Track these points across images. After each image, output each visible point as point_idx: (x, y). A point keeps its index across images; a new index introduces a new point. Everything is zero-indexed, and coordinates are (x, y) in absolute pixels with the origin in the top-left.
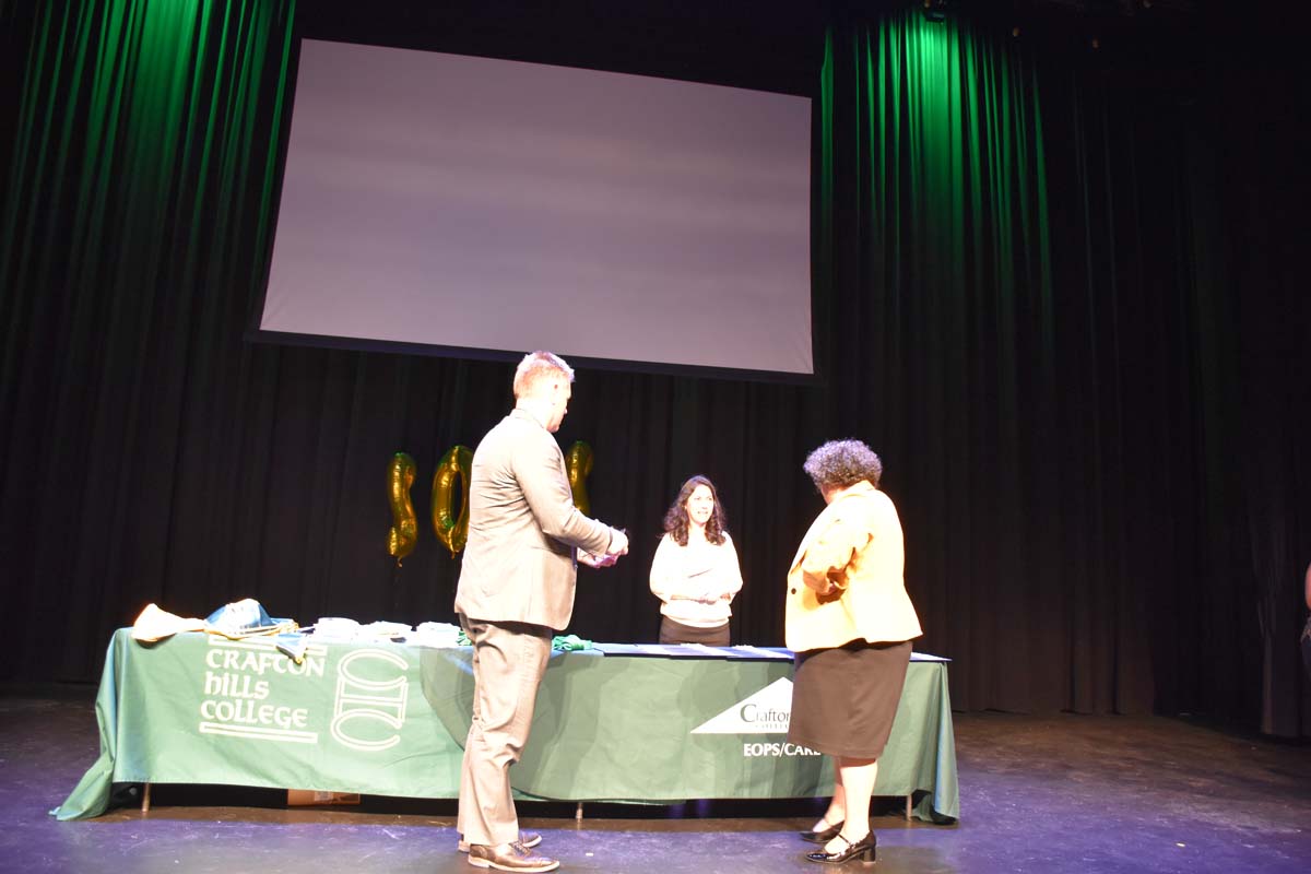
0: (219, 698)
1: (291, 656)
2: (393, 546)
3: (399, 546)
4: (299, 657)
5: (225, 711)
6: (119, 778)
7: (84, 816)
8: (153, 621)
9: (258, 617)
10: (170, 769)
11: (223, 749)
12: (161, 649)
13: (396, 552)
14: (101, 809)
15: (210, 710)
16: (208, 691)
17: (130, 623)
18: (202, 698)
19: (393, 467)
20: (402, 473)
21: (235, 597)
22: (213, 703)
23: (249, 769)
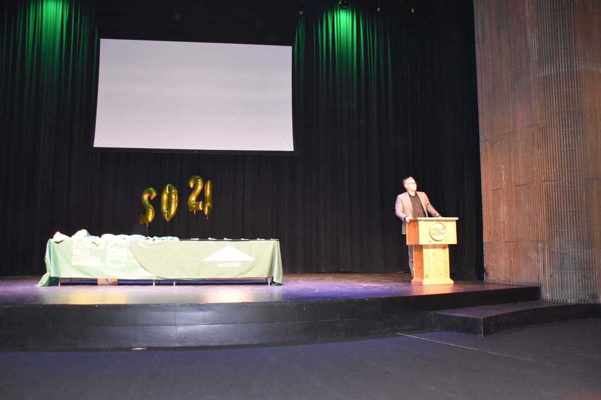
0: (76, 256)
1: (95, 244)
4: (97, 244)
5: (79, 259)
6: (52, 276)
7: (44, 286)
8: (58, 236)
9: (87, 234)
10: (65, 274)
11: (79, 269)
12: (61, 243)
14: (48, 284)
15: (75, 259)
16: (74, 254)
17: (52, 238)
18: (72, 256)
21: (80, 229)
22: (75, 257)
23: (86, 273)
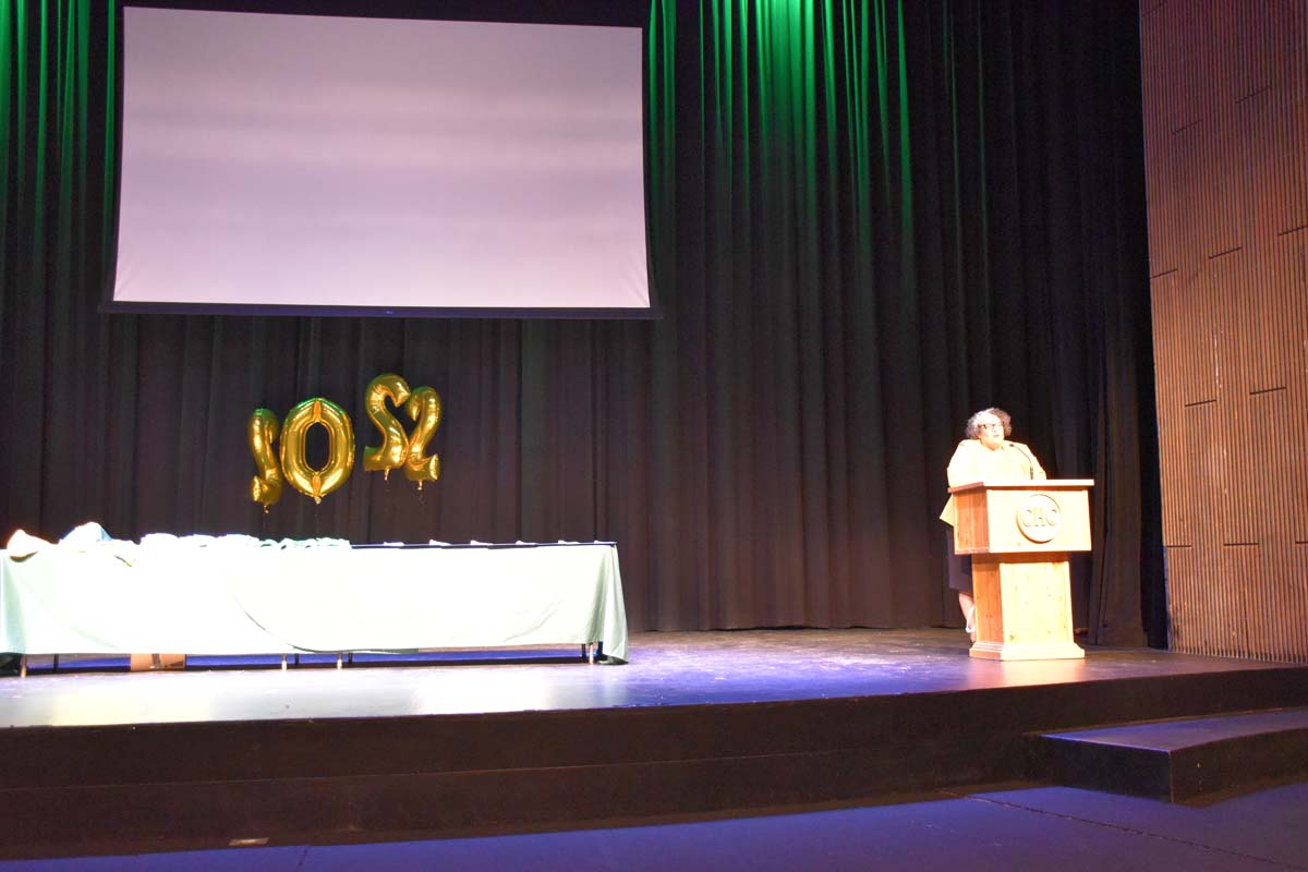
1: (123, 560)
2: (256, 495)
3: (262, 494)
4: (128, 560)
8: (21, 541)
9: (101, 535)
12: (29, 561)
13: (260, 498)
17: (4, 546)
19: (252, 422)
20: (262, 427)
21: (82, 522)
23: (97, 640)
